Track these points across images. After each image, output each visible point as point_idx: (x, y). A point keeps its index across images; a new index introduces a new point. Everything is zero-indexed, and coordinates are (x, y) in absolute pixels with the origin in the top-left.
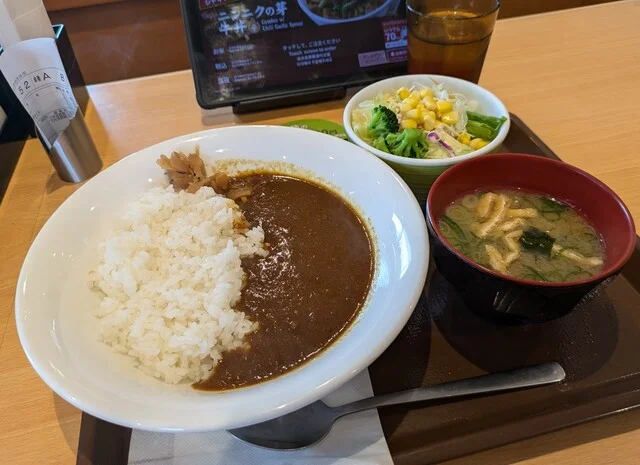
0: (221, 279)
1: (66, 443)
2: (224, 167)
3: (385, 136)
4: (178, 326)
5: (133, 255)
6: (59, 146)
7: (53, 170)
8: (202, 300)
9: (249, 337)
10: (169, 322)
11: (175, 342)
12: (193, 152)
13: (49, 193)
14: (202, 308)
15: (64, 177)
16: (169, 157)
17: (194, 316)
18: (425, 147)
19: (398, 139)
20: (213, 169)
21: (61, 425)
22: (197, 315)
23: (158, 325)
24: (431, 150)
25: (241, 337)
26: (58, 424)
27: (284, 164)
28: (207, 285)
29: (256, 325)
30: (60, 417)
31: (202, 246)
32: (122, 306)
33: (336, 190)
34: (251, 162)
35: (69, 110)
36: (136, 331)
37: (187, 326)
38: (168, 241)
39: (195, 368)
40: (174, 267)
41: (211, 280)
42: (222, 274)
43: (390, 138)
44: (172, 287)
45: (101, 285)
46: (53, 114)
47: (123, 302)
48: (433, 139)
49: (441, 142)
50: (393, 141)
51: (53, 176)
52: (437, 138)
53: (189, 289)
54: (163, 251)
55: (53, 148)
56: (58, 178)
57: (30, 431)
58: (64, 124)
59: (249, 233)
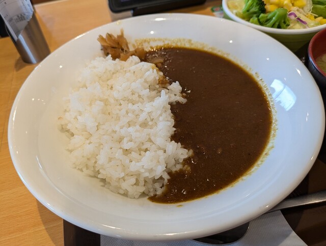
0: (161, 118)
1: (51, 242)
2: (141, 43)
3: (258, 16)
4: (134, 155)
5: (91, 104)
6: (22, 38)
7: (18, 56)
8: (149, 135)
9: (187, 161)
10: (127, 152)
11: (134, 167)
12: (119, 34)
13: (18, 70)
14: (150, 140)
15: (25, 60)
16: (104, 36)
17: (144, 147)
18: (287, 23)
19: (268, 17)
20: (134, 46)
21: (46, 229)
22: (147, 145)
23: (118, 154)
24: (291, 25)
25: (181, 161)
26: (44, 228)
27: (184, 40)
28: (150, 123)
29: (191, 152)
30: (45, 222)
31: (139, 96)
32: (88, 141)
33: (225, 56)
34: (160, 40)
35: (27, 14)
36: (102, 159)
37: (140, 155)
38: (115, 94)
39: (150, 186)
40: (123, 112)
41: (152, 120)
42: (161, 115)
43: (262, 17)
44: (124, 126)
45: (69, 127)
46: (16, 17)
47: (88, 139)
48: (292, 17)
49: (299, 19)
50: (265, 19)
51: (18, 60)
52: (296, 16)
53: (138, 127)
54: (112, 101)
55: (19, 40)
56: (21, 61)
57: (25, 233)
58: (24, 24)
59: (170, 87)
